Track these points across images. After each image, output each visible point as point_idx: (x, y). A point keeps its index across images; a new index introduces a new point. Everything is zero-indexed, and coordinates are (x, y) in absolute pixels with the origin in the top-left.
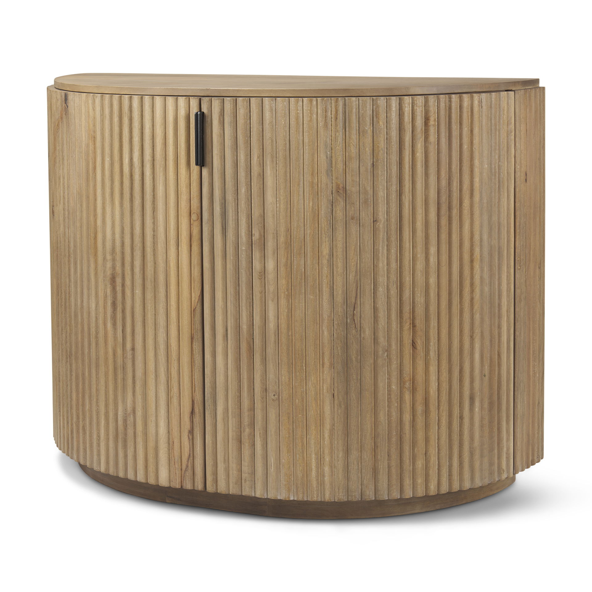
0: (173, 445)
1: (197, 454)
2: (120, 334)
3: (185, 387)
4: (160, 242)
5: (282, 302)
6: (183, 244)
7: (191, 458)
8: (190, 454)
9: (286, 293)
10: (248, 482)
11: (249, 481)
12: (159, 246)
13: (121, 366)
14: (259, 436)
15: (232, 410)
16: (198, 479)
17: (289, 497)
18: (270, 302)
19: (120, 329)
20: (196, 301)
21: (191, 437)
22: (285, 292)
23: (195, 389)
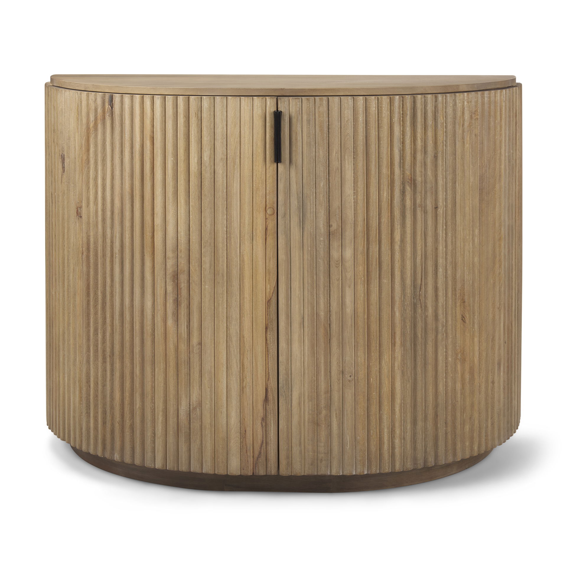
0: (245, 434)
1: (270, 440)
2: (184, 329)
3: (259, 376)
4: (233, 237)
5: (359, 287)
6: (258, 239)
7: (264, 445)
8: (263, 441)
9: (363, 279)
10: (324, 462)
11: (325, 460)
12: (232, 241)
13: (185, 361)
14: (335, 417)
15: (308, 394)
16: (271, 465)
17: (363, 472)
18: (347, 288)
19: (184, 325)
20: (272, 291)
21: (264, 424)
22: (361, 278)
23: (269, 377)
